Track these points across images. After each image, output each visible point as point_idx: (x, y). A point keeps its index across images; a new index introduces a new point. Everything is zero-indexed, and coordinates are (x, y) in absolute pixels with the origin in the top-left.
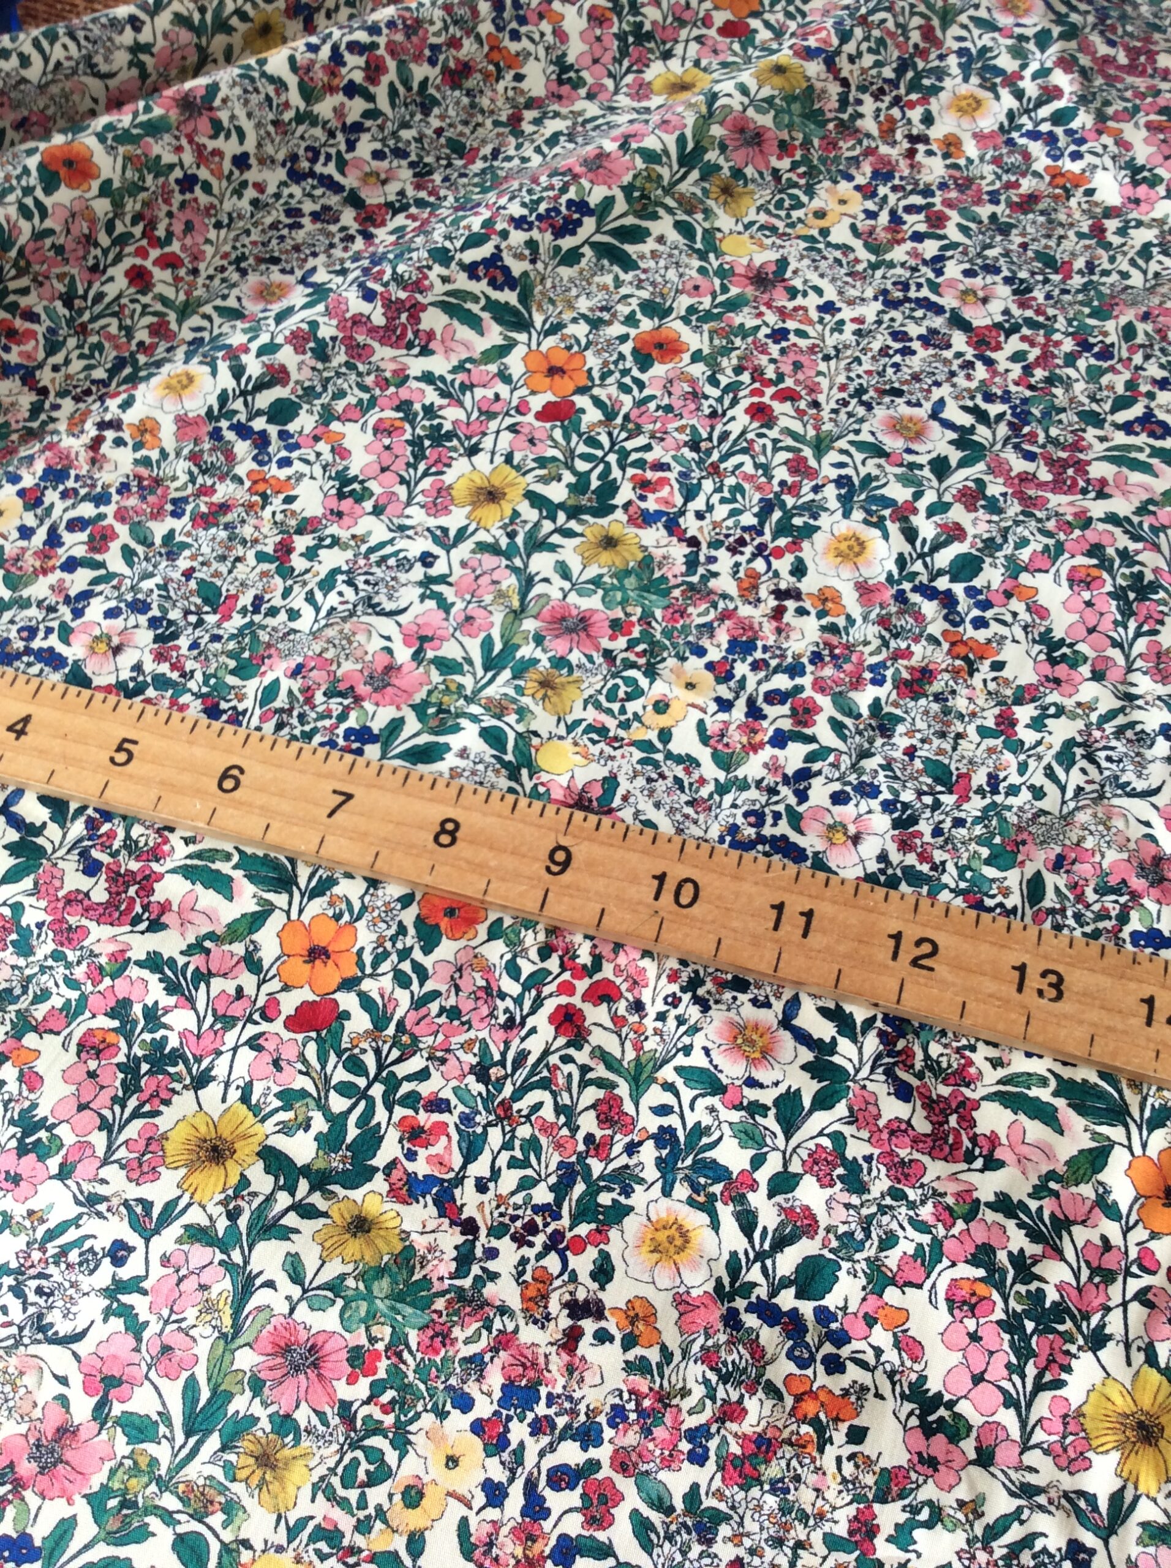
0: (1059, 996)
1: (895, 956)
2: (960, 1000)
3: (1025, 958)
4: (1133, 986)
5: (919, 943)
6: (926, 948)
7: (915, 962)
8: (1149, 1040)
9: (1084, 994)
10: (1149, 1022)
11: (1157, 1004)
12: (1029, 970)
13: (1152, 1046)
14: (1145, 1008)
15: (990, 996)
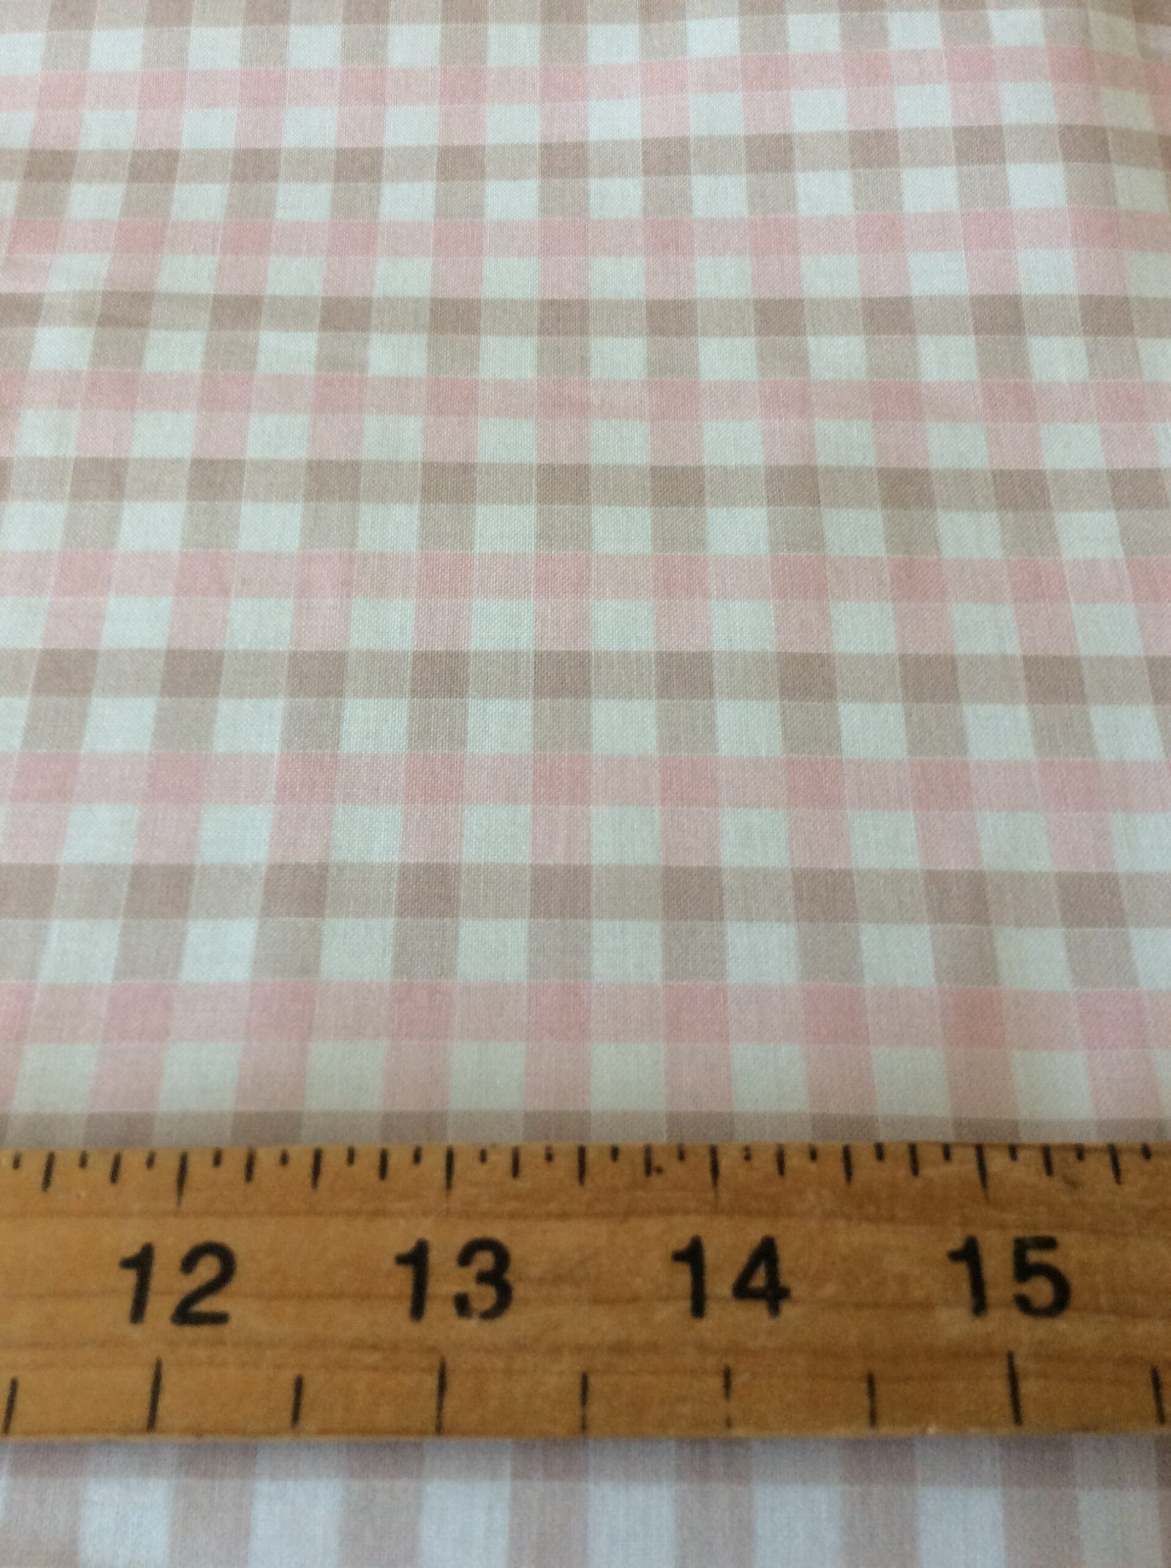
0: (504, 1299)
1: (138, 1312)
2: (287, 1377)
3: (425, 1229)
4: (653, 1227)
5: (189, 1263)
6: (208, 1269)
7: (184, 1315)
8: (702, 1347)
9: (557, 1279)
10: (698, 1308)
11: (710, 1255)
12: (434, 1257)
13: (711, 1362)
14: (683, 1277)
15: (356, 1345)
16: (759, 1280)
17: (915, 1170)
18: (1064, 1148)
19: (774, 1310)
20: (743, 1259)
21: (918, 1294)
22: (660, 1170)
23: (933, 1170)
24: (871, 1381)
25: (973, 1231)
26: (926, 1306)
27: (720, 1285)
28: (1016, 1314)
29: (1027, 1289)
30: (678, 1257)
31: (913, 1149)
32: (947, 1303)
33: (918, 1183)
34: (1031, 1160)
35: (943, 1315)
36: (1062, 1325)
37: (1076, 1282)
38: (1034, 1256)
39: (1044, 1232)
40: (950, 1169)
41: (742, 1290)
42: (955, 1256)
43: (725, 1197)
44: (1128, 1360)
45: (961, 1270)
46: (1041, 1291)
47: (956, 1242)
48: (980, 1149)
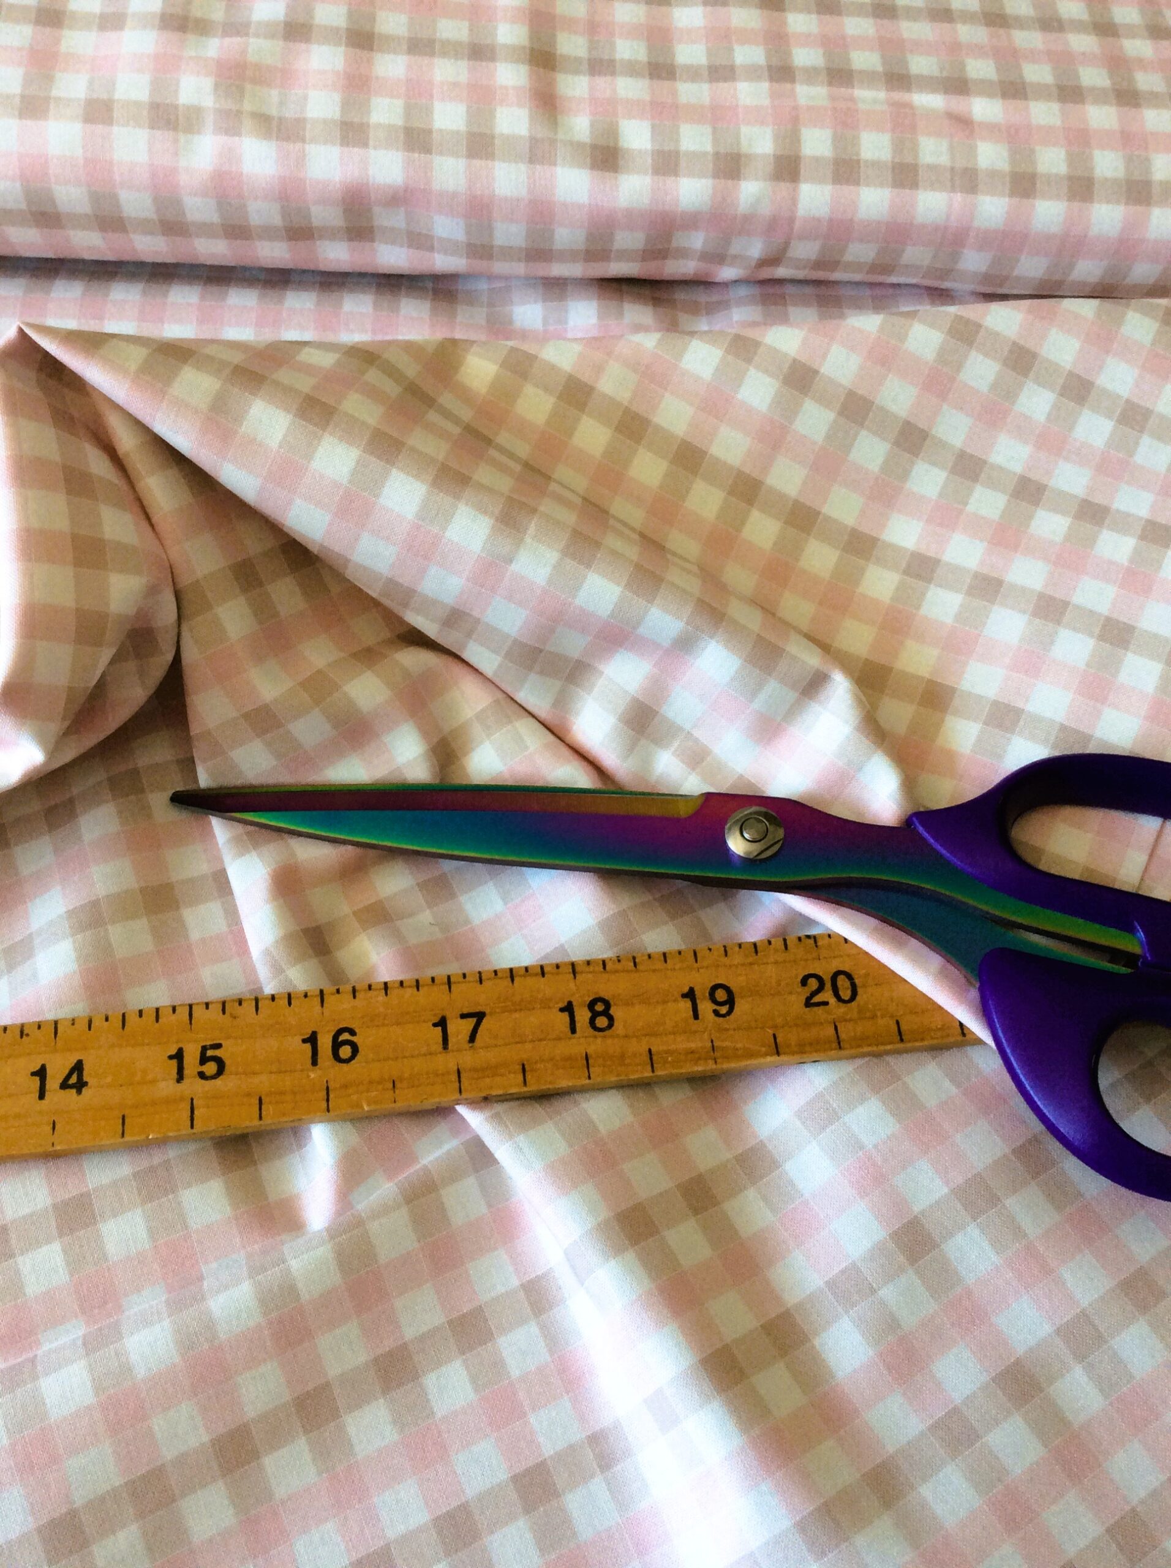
16: (74, 1079)
17: (157, 1020)
18: (233, 1001)
19: (79, 1092)
20: (67, 1072)
21: (150, 1077)
22: (27, 1035)
23: (167, 1018)
24: (123, 1118)
25: (180, 1045)
26: (153, 1082)
27: (53, 1083)
28: (198, 1080)
29: (205, 1068)
30: (33, 1074)
31: (157, 1010)
32: (164, 1079)
33: (157, 1025)
34: (216, 1009)
35: (162, 1085)
36: (218, 1082)
37: (228, 1062)
38: (210, 1053)
39: (218, 1042)
40: (173, 1017)
41: (64, 1085)
42: (171, 1057)
43: (60, 1043)
44: (249, 1095)
45: (174, 1062)
46: (211, 1068)
47: (173, 1051)
48: (191, 1006)
